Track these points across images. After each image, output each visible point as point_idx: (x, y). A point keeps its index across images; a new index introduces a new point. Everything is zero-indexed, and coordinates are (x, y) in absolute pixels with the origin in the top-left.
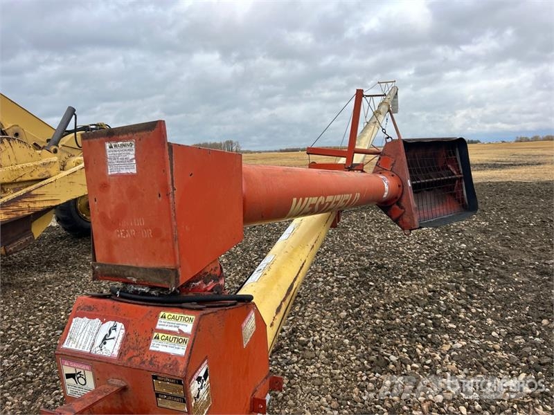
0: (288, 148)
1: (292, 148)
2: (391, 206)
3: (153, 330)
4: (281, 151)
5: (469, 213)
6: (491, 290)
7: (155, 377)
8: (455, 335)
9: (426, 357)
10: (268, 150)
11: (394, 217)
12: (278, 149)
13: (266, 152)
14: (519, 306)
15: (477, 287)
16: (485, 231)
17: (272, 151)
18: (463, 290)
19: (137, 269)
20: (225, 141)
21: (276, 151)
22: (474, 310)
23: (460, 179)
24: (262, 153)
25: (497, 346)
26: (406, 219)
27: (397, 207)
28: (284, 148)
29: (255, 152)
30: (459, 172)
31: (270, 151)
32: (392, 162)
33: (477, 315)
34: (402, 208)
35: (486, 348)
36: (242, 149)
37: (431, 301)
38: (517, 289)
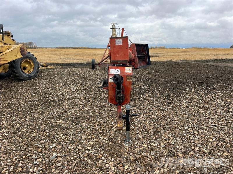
0: (60, 47)
1: (62, 47)
2: (132, 62)
3: (125, 70)
4: (57, 48)
5: (149, 65)
6: (154, 85)
7: (127, 76)
8: (148, 93)
9: (143, 97)
10: (50, 47)
11: (133, 65)
12: (55, 47)
13: (49, 48)
14: (161, 88)
15: (151, 85)
16: (148, 74)
17: (52, 48)
18: (148, 85)
19: (121, 61)
20: (28, 42)
21: (54, 48)
22: (151, 89)
23: (146, 56)
24: (47, 49)
25: (158, 94)
26: (136, 65)
27: (134, 62)
28: (58, 47)
29: (44, 48)
30: (146, 54)
31: (51, 48)
32: (132, 50)
33: (152, 90)
34: (135, 62)
35: (156, 95)
36: (37, 46)
37: (140, 88)
38: (160, 85)
